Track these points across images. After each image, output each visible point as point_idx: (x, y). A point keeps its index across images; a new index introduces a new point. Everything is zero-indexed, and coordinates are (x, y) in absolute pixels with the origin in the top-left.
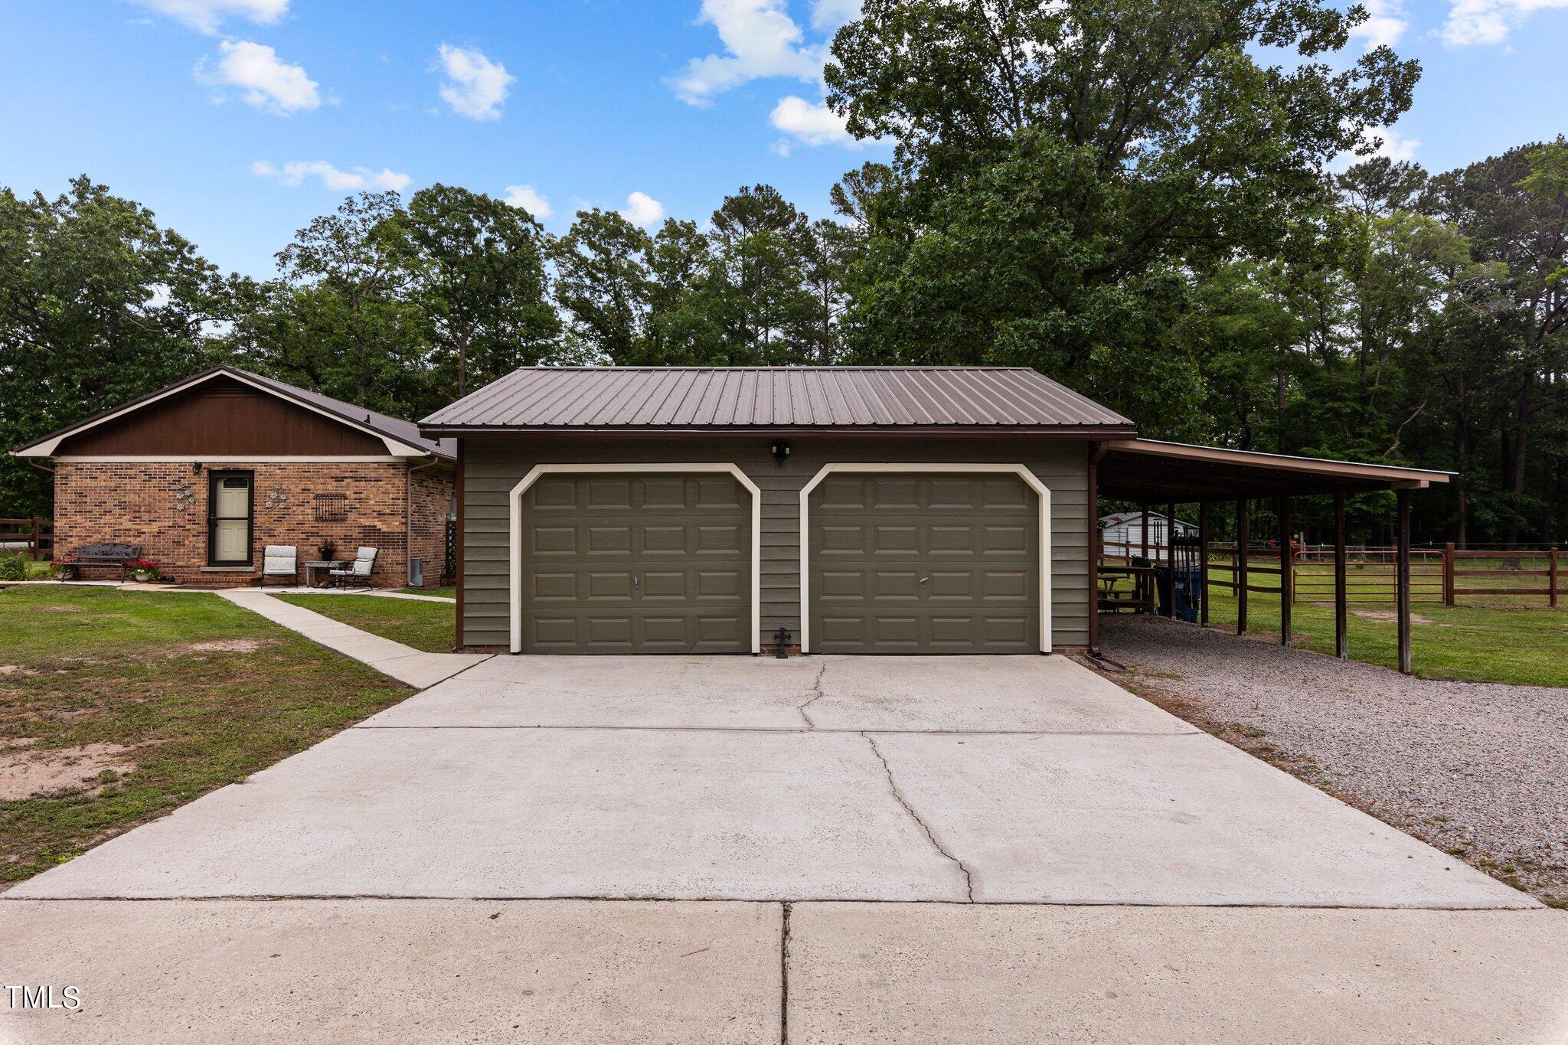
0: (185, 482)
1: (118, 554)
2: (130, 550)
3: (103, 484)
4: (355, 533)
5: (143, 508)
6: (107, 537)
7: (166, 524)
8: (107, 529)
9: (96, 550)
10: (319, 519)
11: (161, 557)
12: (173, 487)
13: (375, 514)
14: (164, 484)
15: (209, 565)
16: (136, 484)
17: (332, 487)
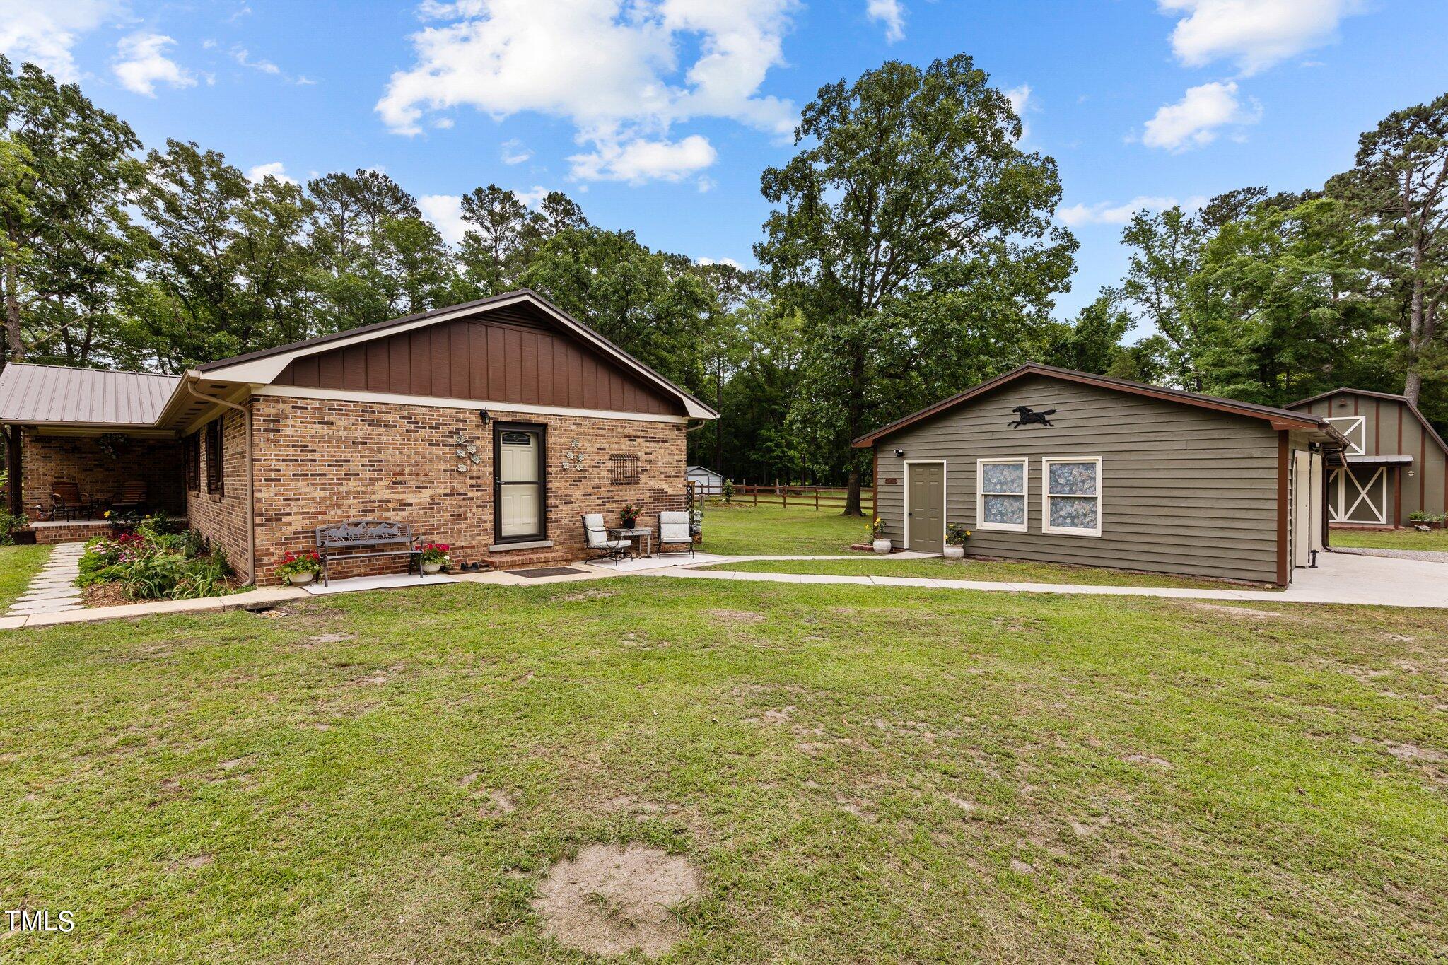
0: (466, 435)
1: (380, 537)
2: (395, 530)
3: (343, 433)
4: (646, 496)
5: (407, 470)
6: (352, 512)
7: (442, 491)
8: (351, 501)
9: (341, 533)
10: (615, 482)
11: (435, 537)
12: (449, 441)
13: (663, 476)
14: (436, 436)
15: (495, 543)
16: (395, 435)
17: (625, 447)
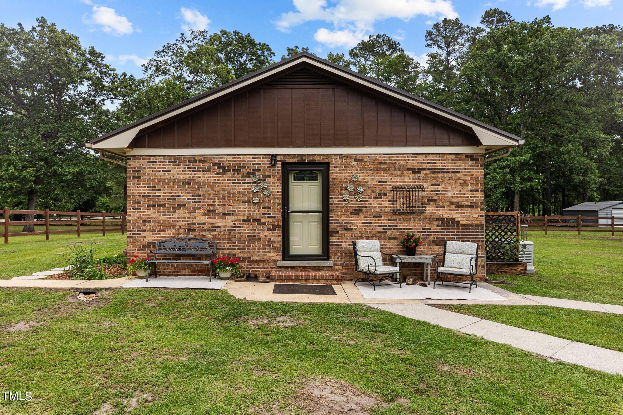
0: (259, 175)
1: (195, 249)
2: (206, 245)
3: (176, 177)
4: (434, 225)
5: (217, 202)
6: (181, 231)
7: (241, 218)
8: (181, 224)
9: (171, 245)
10: (397, 212)
11: (236, 252)
12: (247, 180)
13: (453, 206)
14: (238, 177)
15: (283, 259)
16: (209, 177)
17: (409, 179)
